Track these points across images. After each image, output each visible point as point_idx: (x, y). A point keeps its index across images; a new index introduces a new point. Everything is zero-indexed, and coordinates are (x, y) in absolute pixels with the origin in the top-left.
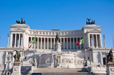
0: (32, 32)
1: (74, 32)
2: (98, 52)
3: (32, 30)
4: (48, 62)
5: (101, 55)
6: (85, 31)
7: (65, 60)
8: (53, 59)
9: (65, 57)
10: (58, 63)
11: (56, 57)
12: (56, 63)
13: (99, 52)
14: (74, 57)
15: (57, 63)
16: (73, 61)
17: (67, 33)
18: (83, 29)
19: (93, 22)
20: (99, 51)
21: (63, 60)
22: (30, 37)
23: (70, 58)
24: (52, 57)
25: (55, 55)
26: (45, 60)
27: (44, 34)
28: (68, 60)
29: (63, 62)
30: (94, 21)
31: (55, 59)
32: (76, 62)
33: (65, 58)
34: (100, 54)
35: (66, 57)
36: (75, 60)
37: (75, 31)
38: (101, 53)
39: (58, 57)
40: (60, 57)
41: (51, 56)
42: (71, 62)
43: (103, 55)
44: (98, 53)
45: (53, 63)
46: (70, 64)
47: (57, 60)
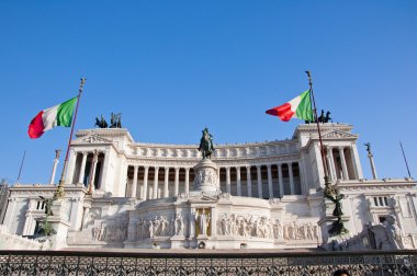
0: (139, 149)
1: (270, 146)
2: (359, 197)
3: (139, 144)
4: (158, 234)
5: (373, 205)
6: (304, 140)
7: (233, 223)
8: (179, 221)
9: (233, 211)
10: (200, 236)
11: (193, 211)
12: (192, 235)
13: (362, 196)
14: (272, 210)
15: (196, 236)
16: (267, 228)
17: (248, 150)
18: (296, 137)
19: (325, 115)
20: (361, 191)
21: (222, 224)
22: (131, 164)
23: (255, 215)
24: (179, 211)
25: (188, 203)
26: (149, 226)
27: (175, 155)
28: (245, 225)
29: (223, 230)
30: (328, 113)
31: (188, 219)
32: (281, 234)
33: (233, 215)
34: (370, 204)
35: (237, 212)
36: (274, 223)
37: (272, 145)
38: (372, 200)
39: (200, 210)
40: (209, 210)
41: (174, 207)
42: (258, 232)
43: (380, 206)
44: (359, 200)
45: (182, 237)
46: (254, 239)
47: (198, 223)
